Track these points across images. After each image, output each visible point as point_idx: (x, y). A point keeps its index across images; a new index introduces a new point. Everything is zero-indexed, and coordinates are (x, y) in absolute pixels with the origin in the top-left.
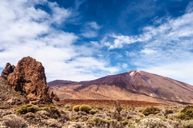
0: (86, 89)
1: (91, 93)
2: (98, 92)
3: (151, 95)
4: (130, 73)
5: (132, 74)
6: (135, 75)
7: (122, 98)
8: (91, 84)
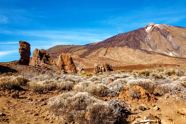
0: (94, 53)
1: (99, 58)
2: (107, 56)
3: (171, 54)
4: (146, 28)
5: (148, 29)
6: (153, 31)
7: (134, 61)
8: (99, 48)
